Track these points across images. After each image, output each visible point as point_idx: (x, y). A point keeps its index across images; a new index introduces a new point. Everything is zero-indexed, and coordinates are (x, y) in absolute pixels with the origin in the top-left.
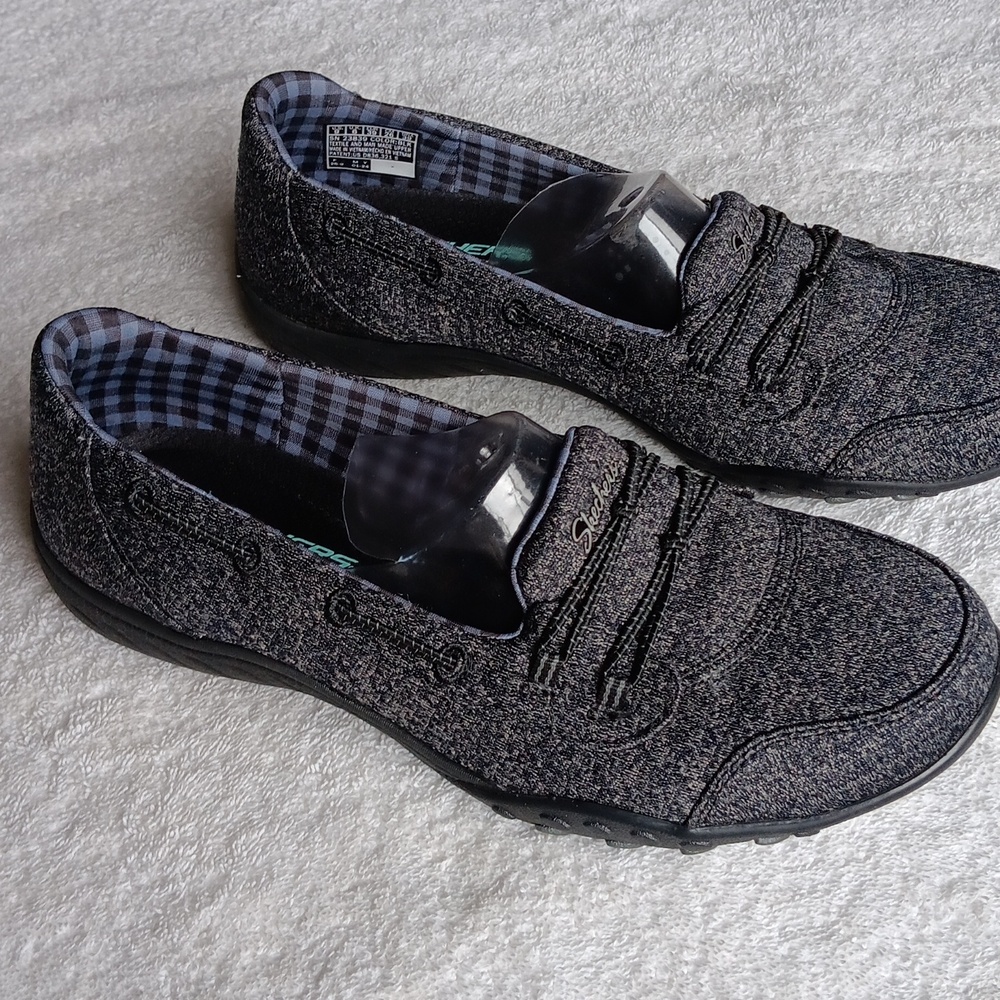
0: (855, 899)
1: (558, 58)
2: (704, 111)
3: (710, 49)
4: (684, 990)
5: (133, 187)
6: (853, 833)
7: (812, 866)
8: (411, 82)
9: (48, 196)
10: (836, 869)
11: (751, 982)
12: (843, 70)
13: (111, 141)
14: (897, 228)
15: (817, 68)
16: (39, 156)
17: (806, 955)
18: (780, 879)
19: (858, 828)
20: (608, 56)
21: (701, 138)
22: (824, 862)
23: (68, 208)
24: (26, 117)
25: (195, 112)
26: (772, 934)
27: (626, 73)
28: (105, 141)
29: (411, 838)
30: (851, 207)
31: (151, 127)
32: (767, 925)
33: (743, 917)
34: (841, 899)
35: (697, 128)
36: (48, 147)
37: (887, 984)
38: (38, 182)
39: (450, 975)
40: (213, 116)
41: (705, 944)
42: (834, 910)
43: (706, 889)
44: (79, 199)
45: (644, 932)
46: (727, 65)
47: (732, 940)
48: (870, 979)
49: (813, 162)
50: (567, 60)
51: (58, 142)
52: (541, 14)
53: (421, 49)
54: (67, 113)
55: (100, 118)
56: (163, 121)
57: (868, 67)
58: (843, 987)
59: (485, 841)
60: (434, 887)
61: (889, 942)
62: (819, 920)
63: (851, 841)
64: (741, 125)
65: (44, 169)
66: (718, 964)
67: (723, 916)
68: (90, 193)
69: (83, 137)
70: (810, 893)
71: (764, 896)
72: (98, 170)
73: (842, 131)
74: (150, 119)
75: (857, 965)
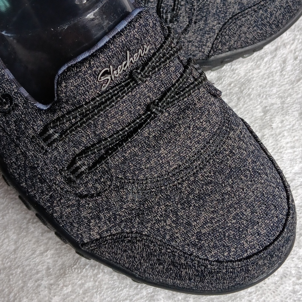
29: (32, 242)
37: (290, 293)
48: (281, 292)
58: (267, 298)
60: (43, 266)
61: (289, 270)
75: (273, 285)
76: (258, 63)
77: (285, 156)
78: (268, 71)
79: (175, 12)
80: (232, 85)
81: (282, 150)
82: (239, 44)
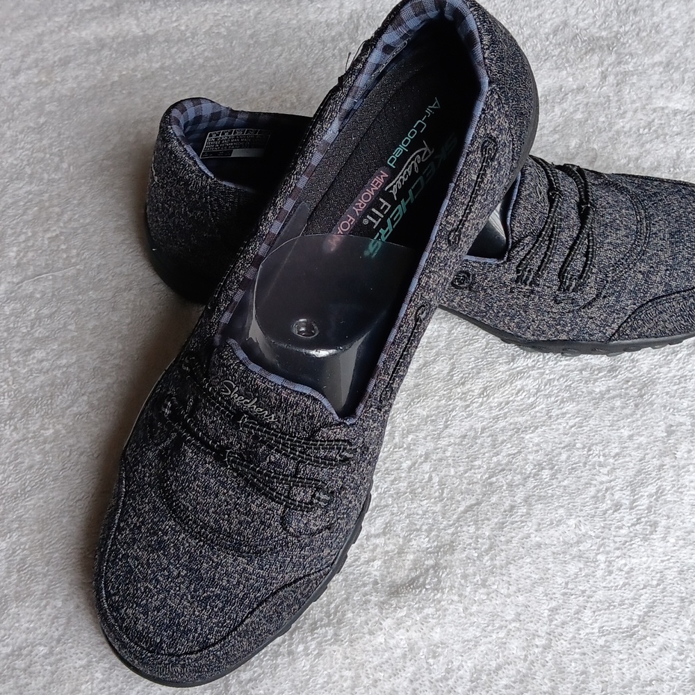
0: (650, 611)
2: (561, 52)
3: (566, 7)
4: (535, 664)
5: (162, 68)
6: (649, 567)
7: (622, 587)
8: (358, 11)
9: (103, 68)
10: (638, 590)
11: (579, 662)
12: (657, 32)
13: (146, 32)
14: (690, 151)
15: (640, 29)
16: (95, 38)
17: (616, 646)
18: (600, 595)
19: (652, 565)
20: (495, 5)
21: (559, 72)
22: (630, 585)
23: (116, 79)
24: (87, 8)
26: (594, 631)
27: (508, 18)
28: (143, 31)
30: (660, 132)
31: (175, 24)
32: (591, 625)
33: (575, 618)
34: (640, 611)
35: (556, 64)
37: (668, 669)
38: (96, 57)
39: (380, 639)
41: (550, 635)
42: (635, 618)
43: (551, 599)
44: (124, 73)
45: (510, 623)
46: (577, 21)
47: (567, 633)
48: (657, 665)
49: (635, 98)
51: (109, 30)
54: (115, 8)
55: (139, 15)
56: (183, 21)
57: (675, 32)
58: (640, 669)
59: (403, 553)
60: (370, 578)
61: (671, 641)
62: (625, 624)
63: (647, 572)
64: (587, 65)
65: (100, 48)
66: (558, 648)
67: (562, 617)
68: (132, 69)
69: (127, 27)
70: (620, 605)
71: (589, 605)
72: (138, 53)
73: (657, 77)
74: (174, 19)
75: (650, 655)
76: (669, 358)
77: (685, 498)
78: (679, 373)
79: (582, 281)
80: (630, 383)
81: (683, 490)
82: (654, 332)
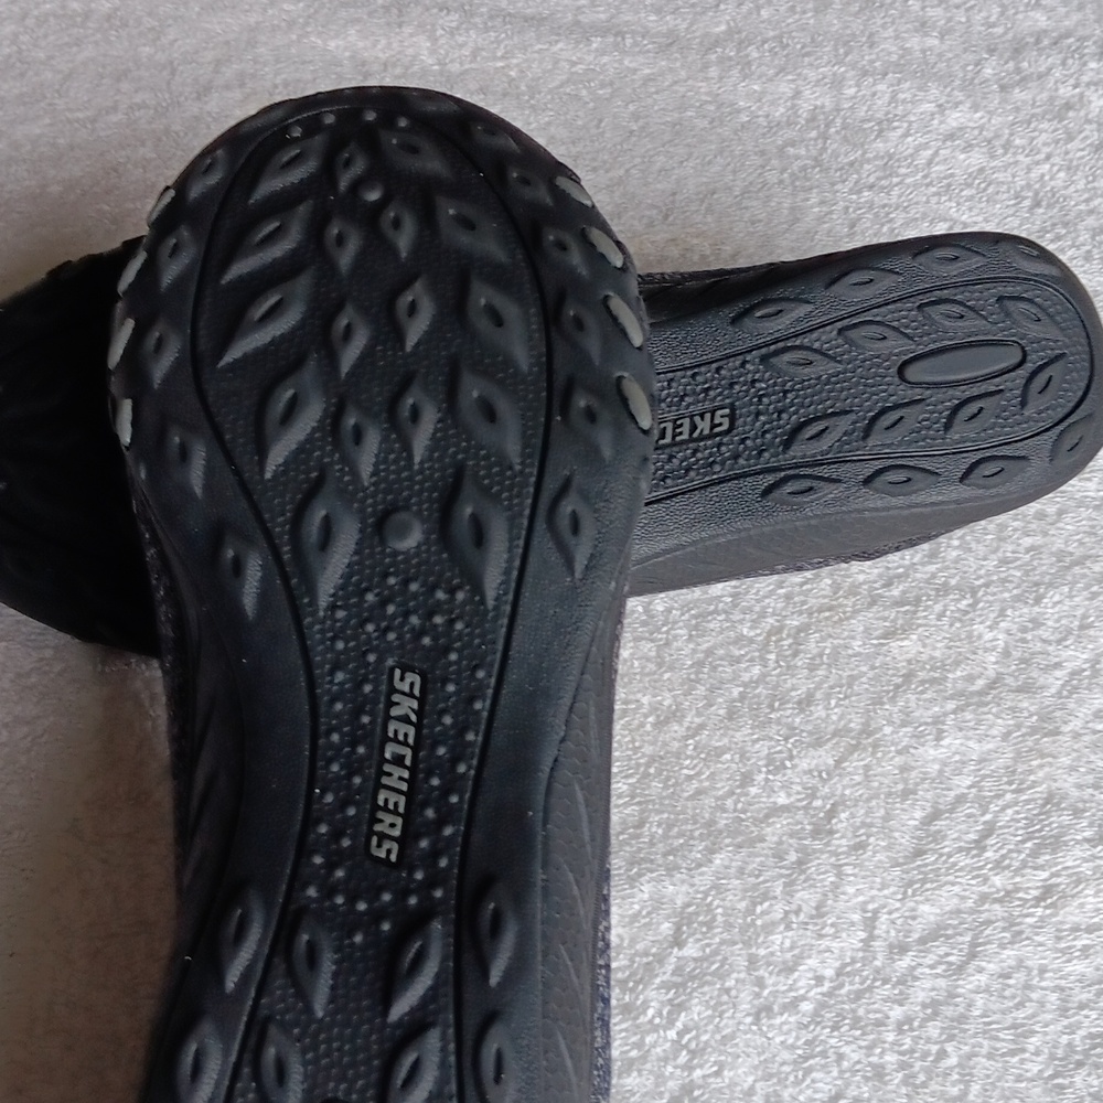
1: (1006, 136)
25: (556, 62)
36: (365, 49)
40: (576, 73)
50: (1018, 142)
52: (988, 71)
53: (843, 69)
